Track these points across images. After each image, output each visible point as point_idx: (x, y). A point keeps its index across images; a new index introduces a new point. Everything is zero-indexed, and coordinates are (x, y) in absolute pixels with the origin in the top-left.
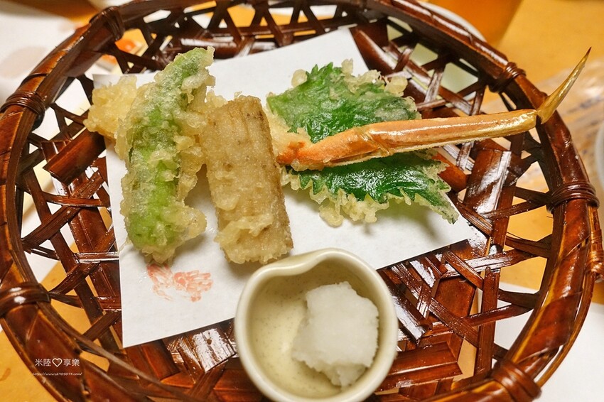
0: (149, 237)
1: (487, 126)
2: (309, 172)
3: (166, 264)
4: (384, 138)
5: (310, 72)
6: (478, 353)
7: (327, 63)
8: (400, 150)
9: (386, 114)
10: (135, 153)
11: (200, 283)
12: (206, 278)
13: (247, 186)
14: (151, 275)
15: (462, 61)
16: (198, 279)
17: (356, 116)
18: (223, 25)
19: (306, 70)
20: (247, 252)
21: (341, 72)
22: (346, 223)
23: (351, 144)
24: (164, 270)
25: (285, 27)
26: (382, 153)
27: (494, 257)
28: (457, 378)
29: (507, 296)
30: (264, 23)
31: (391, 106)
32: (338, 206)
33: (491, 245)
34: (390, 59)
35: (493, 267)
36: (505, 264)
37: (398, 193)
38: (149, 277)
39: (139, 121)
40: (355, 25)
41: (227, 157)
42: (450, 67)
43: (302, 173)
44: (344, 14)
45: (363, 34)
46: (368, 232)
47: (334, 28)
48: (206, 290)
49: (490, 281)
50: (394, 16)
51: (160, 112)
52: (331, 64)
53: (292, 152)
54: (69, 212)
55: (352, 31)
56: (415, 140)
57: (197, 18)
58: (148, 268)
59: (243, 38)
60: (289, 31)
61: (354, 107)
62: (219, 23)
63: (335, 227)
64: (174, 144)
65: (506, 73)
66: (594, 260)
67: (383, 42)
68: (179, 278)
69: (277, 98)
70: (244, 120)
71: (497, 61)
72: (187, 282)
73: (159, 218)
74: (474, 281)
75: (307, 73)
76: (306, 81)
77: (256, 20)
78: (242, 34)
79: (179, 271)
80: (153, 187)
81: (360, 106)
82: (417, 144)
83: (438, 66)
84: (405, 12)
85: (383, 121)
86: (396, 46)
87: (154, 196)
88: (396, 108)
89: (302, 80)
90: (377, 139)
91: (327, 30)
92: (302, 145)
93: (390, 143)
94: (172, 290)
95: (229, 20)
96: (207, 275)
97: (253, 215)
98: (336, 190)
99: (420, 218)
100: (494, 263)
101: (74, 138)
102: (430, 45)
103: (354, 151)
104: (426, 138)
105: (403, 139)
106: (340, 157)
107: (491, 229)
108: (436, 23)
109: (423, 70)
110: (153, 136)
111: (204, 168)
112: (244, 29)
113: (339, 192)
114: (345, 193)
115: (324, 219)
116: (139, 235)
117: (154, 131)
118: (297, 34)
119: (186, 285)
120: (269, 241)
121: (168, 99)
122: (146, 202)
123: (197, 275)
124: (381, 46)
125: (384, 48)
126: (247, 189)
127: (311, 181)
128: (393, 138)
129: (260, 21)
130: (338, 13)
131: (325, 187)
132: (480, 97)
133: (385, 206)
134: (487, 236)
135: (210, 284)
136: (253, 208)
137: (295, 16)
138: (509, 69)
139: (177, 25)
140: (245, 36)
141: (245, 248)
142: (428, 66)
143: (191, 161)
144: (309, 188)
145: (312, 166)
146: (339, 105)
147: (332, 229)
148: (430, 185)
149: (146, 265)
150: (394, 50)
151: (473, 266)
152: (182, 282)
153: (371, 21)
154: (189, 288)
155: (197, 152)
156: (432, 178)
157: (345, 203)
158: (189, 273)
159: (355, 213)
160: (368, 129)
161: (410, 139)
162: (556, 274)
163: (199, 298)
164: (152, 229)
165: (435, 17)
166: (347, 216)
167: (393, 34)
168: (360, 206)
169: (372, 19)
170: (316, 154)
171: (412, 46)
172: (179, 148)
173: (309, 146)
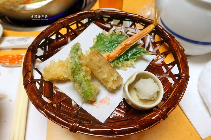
0: (91, 95)
1: (146, 31)
2: (114, 61)
3: (95, 101)
4: (127, 44)
5: (96, 37)
6: (172, 78)
7: (99, 34)
8: (132, 45)
9: (122, 39)
10: (75, 76)
11: (107, 100)
12: (107, 98)
13: (107, 70)
14: (93, 105)
15: (126, 19)
16: (105, 99)
17: (115, 43)
18: (59, 36)
19: (95, 38)
20: (116, 85)
21: (103, 34)
22: (128, 68)
23: (121, 49)
24: (95, 103)
25: (76, 29)
26: (128, 48)
27: (161, 58)
28: (172, 85)
29: (169, 65)
30: (70, 31)
31: (121, 37)
32: (125, 65)
33: (159, 56)
34: (108, 26)
35: (162, 61)
36: (164, 59)
37: (136, 55)
38: (93, 106)
39: (73, 68)
40: (94, 21)
41: (99, 66)
42: (124, 22)
43: (112, 62)
44: (90, 20)
45: (98, 23)
46: (134, 67)
47: (89, 24)
48: (109, 100)
49: (164, 64)
50: (103, 15)
51: (76, 63)
52: (99, 33)
53: (108, 58)
54: (59, 104)
55: (95, 23)
56: (134, 41)
57: (52, 37)
58: (91, 104)
59: (67, 37)
60: (77, 30)
61: (112, 41)
62: (58, 36)
63: (126, 70)
64: (82, 70)
65: (139, 18)
66: (181, 48)
67: (104, 23)
68: (101, 102)
69: (92, 47)
70: (97, 55)
71: (135, 16)
72: (103, 102)
73: (91, 89)
74: (161, 66)
75: (96, 38)
76: (97, 40)
77: (68, 31)
78: (66, 36)
79: (99, 100)
80: (85, 83)
81: (114, 40)
82: (134, 42)
83: (121, 23)
84: (107, 13)
85: (123, 41)
86: (108, 22)
87: (87, 84)
88: (123, 36)
89: (96, 40)
90: (126, 45)
91: (88, 25)
92: (109, 55)
93: (129, 45)
94: (101, 106)
95: (61, 34)
96: (107, 97)
97: (112, 76)
98: (122, 62)
99: (142, 58)
100: (162, 60)
101: (44, 85)
102: (116, 18)
103: (122, 50)
104: (136, 40)
105: (132, 42)
106: (120, 53)
107: (156, 53)
108: (116, 13)
109: (118, 25)
110: (78, 70)
111: (92, 72)
112: (65, 35)
113: (123, 62)
114: (125, 61)
115: (122, 70)
116: (88, 96)
117: (77, 69)
118: (80, 30)
119: (104, 102)
120: (119, 80)
121: (77, 59)
122: (86, 87)
123: (104, 99)
124: (104, 24)
125: (105, 24)
126: (108, 71)
127: (116, 62)
128: (129, 43)
129: (69, 31)
130: (88, 20)
131: (119, 62)
132: (135, 26)
133: (135, 59)
134: (156, 55)
135: (109, 99)
136: (111, 74)
137: (77, 25)
138: (139, 17)
139: (47, 42)
140: (67, 36)
141: (115, 84)
142: (119, 24)
143: (88, 72)
144: (116, 64)
145: (114, 59)
146: (109, 42)
147: (126, 71)
148: (141, 50)
149: (90, 104)
150: (108, 23)
151: (158, 63)
152: (102, 102)
153: (98, 19)
154: (105, 103)
155: (88, 69)
156: (141, 48)
157: (126, 63)
158: (102, 100)
159: (129, 65)
160: (122, 44)
161: (133, 42)
162: (177, 54)
163: (109, 103)
164: (91, 93)
165: (115, 12)
166: (127, 66)
167: (106, 20)
168: (129, 62)
169: (98, 18)
170: (114, 55)
171: (112, 21)
172: (84, 70)
173: (111, 54)
